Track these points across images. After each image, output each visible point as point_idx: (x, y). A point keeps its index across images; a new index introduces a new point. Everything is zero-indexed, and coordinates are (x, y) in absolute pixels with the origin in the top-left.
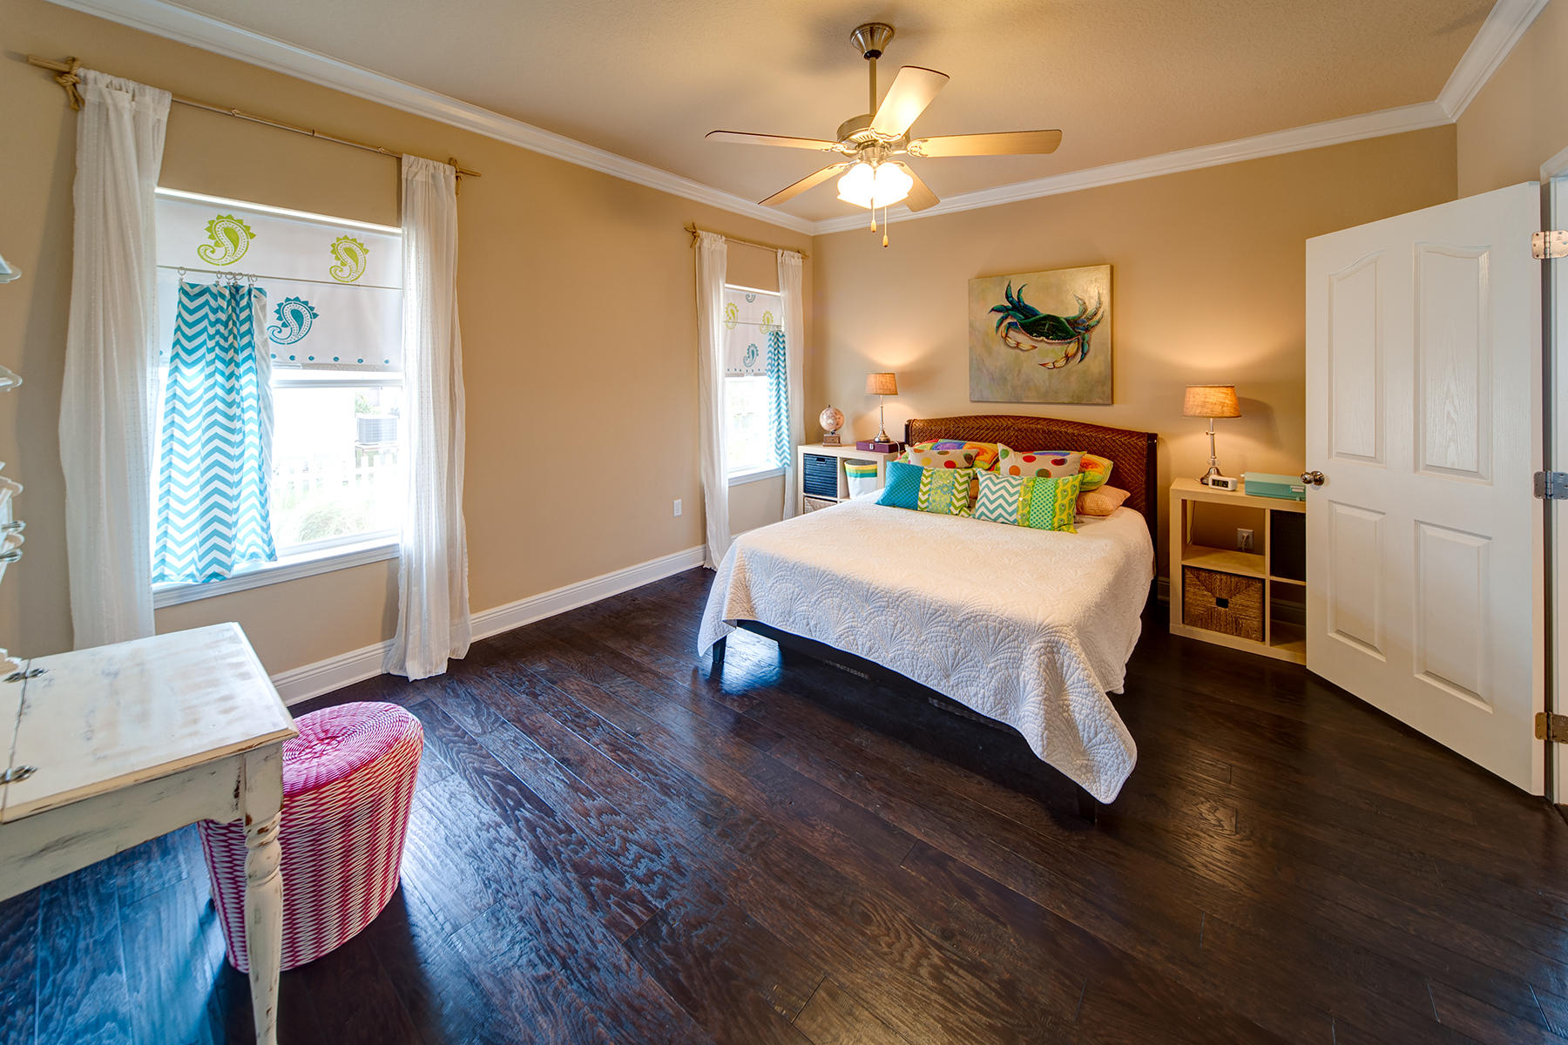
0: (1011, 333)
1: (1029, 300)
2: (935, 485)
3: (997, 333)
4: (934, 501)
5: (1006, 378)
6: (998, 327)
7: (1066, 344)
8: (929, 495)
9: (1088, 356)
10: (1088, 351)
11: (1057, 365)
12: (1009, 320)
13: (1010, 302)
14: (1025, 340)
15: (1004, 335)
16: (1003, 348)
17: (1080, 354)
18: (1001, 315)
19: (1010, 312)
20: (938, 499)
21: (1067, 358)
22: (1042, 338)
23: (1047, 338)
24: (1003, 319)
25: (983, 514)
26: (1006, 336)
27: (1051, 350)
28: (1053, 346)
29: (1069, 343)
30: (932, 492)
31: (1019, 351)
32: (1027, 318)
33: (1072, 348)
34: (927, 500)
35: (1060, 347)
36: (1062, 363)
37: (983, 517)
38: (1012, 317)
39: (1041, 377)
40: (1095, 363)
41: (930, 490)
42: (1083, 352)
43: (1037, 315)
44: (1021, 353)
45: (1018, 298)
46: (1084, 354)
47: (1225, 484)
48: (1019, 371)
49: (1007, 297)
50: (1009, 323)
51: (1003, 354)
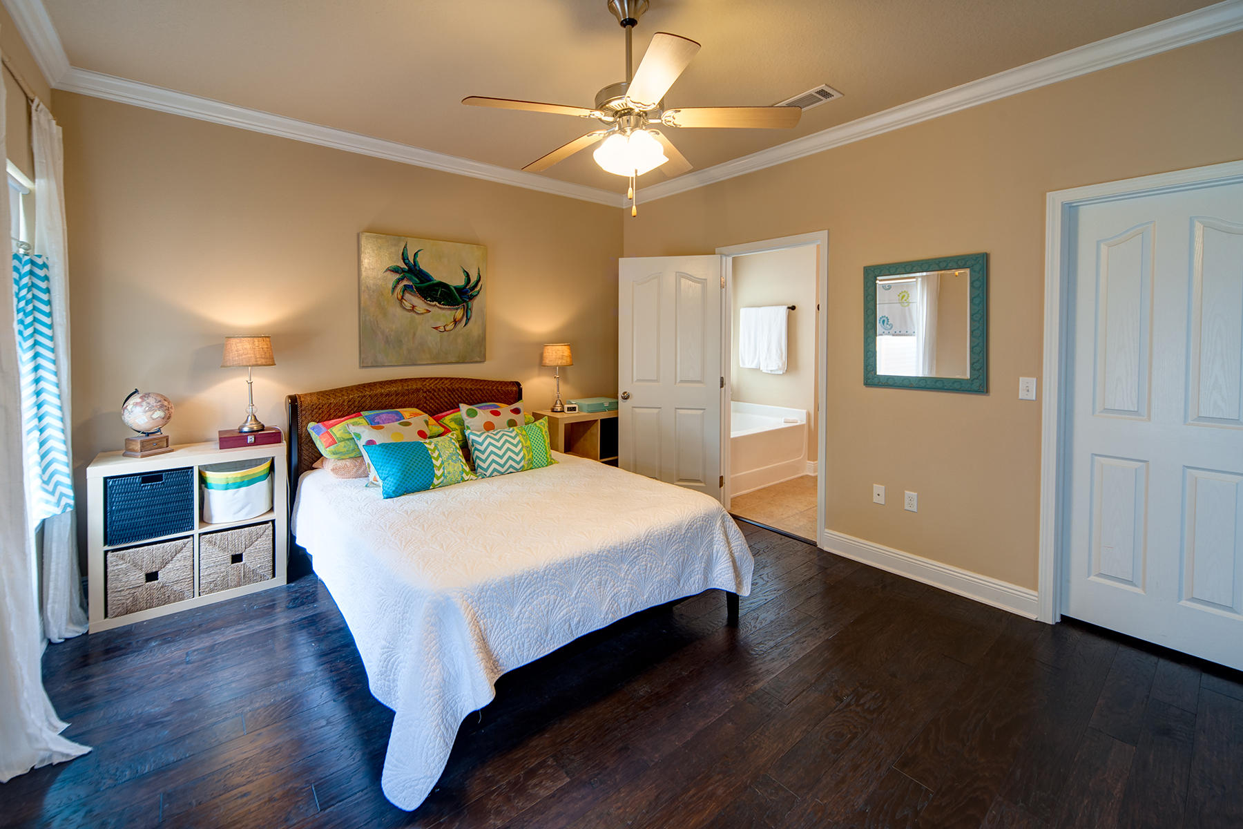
0: (407, 296)
1: (425, 265)
2: (445, 457)
3: (393, 294)
4: (449, 473)
5: (401, 341)
6: (394, 288)
7: (454, 309)
8: (444, 468)
9: (470, 321)
10: (470, 317)
11: (447, 328)
12: (405, 282)
13: (406, 264)
14: (420, 304)
15: (400, 297)
16: (399, 311)
17: (465, 319)
18: (398, 276)
19: (407, 274)
20: (452, 470)
21: (456, 322)
22: (434, 303)
23: (440, 303)
24: (399, 281)
25: (495, 470)
26: (402, 298)
27: (443, 315)
28: (444, 311)
29: (457, 309)
30: (446, 464)
31: (414, 314)
32: (422, 282)
33: (459, 313)
34: (443, 474)
35: (449, 312)
36: (450, 326)
37: (495, 473)
38: (410, 279)
39: (433, 339)
40: (474, 327)
41: (442, 463)
42: (467, 317)
43: (430, 280)
44: (416, 316)
45: (414, 262)
46: (468, 320)
47: (574, 409)
48: (414, 334)
49: (404, 259)
50: (405, 285)
51: (397, 318)
